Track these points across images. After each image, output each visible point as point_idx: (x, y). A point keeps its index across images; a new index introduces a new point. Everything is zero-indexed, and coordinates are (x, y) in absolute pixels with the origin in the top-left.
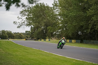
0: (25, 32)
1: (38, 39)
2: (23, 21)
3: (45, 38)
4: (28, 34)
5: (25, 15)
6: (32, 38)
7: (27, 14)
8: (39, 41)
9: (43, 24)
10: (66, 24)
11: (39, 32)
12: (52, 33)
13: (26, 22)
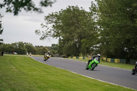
0: (51, 46)
1: (68, 56)
2: (49, 30)
3: (77, 55)
4: (55, 49)
5: (52, 22)
6: (60, 54)
7: (54, 20)
8: (70, 59)
9: (76, 36)
10: (108, 36)
11: (70, 47)
12: (87, 48)
13: (53, 32)
